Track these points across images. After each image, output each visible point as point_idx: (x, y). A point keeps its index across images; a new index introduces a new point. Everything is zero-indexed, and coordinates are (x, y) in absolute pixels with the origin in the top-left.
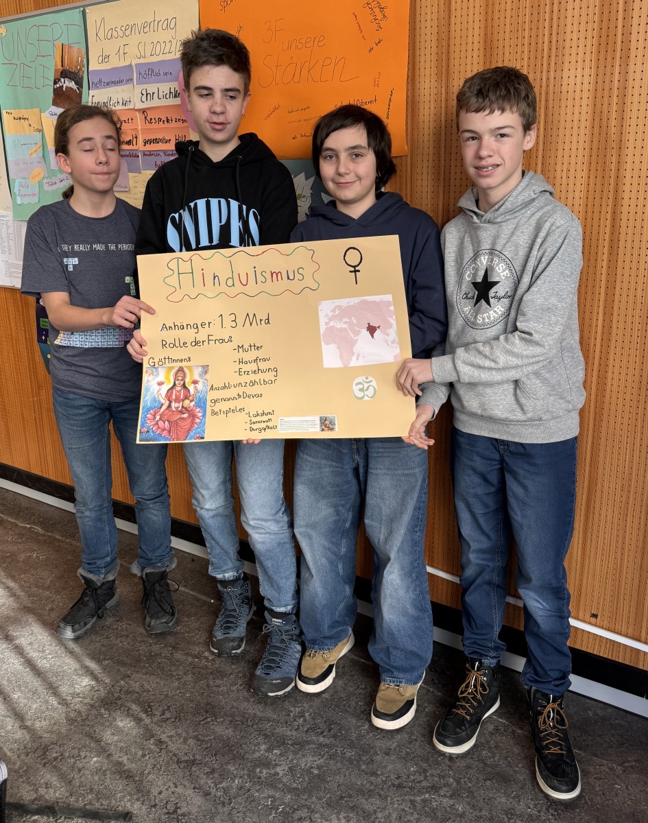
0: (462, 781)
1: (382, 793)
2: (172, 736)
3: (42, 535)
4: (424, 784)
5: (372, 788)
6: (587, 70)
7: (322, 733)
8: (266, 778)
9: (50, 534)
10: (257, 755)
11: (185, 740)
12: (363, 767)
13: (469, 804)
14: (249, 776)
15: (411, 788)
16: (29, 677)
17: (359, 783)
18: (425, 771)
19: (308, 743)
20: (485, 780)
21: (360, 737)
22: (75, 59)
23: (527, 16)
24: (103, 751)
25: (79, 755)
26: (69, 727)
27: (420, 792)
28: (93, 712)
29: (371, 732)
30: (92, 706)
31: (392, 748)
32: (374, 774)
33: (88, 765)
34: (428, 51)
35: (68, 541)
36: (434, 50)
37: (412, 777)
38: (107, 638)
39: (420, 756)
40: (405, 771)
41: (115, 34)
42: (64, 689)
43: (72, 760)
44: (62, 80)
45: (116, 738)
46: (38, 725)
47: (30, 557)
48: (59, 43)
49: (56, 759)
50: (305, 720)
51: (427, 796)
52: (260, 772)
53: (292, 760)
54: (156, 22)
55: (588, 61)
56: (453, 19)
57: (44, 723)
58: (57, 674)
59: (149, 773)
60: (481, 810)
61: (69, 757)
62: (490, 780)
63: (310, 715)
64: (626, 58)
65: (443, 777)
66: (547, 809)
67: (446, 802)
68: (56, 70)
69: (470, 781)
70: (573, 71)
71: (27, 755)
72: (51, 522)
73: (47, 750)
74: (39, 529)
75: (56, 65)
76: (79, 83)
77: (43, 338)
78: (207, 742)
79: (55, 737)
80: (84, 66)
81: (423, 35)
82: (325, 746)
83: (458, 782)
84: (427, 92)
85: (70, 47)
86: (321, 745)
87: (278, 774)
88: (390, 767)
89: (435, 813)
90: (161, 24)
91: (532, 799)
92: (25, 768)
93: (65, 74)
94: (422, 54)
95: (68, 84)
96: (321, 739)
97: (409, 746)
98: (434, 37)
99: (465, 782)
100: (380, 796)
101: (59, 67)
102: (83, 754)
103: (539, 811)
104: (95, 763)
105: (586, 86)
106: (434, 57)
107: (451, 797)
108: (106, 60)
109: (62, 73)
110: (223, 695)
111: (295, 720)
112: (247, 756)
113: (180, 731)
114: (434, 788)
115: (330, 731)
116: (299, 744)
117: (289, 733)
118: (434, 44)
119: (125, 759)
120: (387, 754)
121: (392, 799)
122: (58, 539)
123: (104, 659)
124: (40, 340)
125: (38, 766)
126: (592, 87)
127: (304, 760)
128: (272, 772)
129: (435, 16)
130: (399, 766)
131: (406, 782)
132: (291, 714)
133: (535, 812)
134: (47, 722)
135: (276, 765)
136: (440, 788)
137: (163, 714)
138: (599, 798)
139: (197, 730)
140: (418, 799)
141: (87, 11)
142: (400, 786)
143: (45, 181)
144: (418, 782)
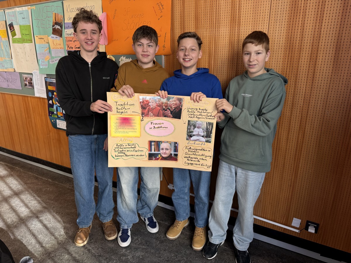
0: (188, 258)
2: (93, 248)
3: (51, 182)
5: (159, 261)
7: (144, 245)
8: (124, 260)
9: (54, 182)
10: (122, 252)
11: (98, 249)
12: (157, 255)
14: (119, 259)
15: (172, 261)
16: (44, 230)
17: (155, 260)
18: (177, 255)
19: (139, 248)
20: (196, 258)
21: (156, 245)
22: (60, 19)
23: (209, 10)
24: (69, 253)
25: (61, 255)
26: (58, 246)
28: (66, 241)
29: (160, 244)
30: (66, 239)
31: (166, 249)
32: (160, 257)
33: (64, 258)
35: (60, 184)
36: (179, 20)
38: (73, 216)
39: (175, 251)
40: (170, 256)
41: (73, 10)
42: (56, 234)
43: (59, 257)
44: (55, 26)
45: (74, 249)
46: (47, 245)
47: (47, 189)
48: (54, 13)
49: (53, 256)
50: (138, 241)
52: (123, 258)
53: (133, 254)
54: (87, 7)
55: (228, 25)
56: (185, 10)
57: (49, 245)
58: (54, 229)
59: (85, 260)
63: (140, 239)
64: (239, 24)
65: (182, 257)
70: (223, 28)
71: (43, 256)
72: (54, 178)
73: (50, 254)
74: (50, 180)
75: (53, 20)
76: (61, 27)
77: (51, 114)
78: (105, 249)
79: (53, 249)
80: (63, 21)
81: (176, 15)
82: (145, 249)
84: (177, 34)
85: (58, 14)
86: (143, 249)
88: (165, 255)
90: (89, 7)
92: (42, 260)
93: (56, 23)
94: (176, 21)
95: (57, 27)
96: (143, 247)
97: (172, 248)
98: (179, 16)
101: (54, 21)
102: (63, 255)
104: (67, 257)
105: (227, 34)
106: (179, 22)
112: (118, 253)
113: (96, 246)
115: (146, 244)
116: (136, 248)
117: (133, 245)
118: (179, 18)
119: (77, 256)
120: (165, 251)
122: (57, 184)
123: (71, 223)
124: (49, 115)
125: (47, 259)
126: (229, 34)
127: (137, 254)
128: (127, 258)
130: (168, 254)
131: (170, 259)
132: (134, 239)
134: (51, 245)
135: (128, 256)
137: (91, 241)
139: (102, 245)
141: (64, 2)
142: (168, 261)
143: (50, 60)
144: (174, 259)
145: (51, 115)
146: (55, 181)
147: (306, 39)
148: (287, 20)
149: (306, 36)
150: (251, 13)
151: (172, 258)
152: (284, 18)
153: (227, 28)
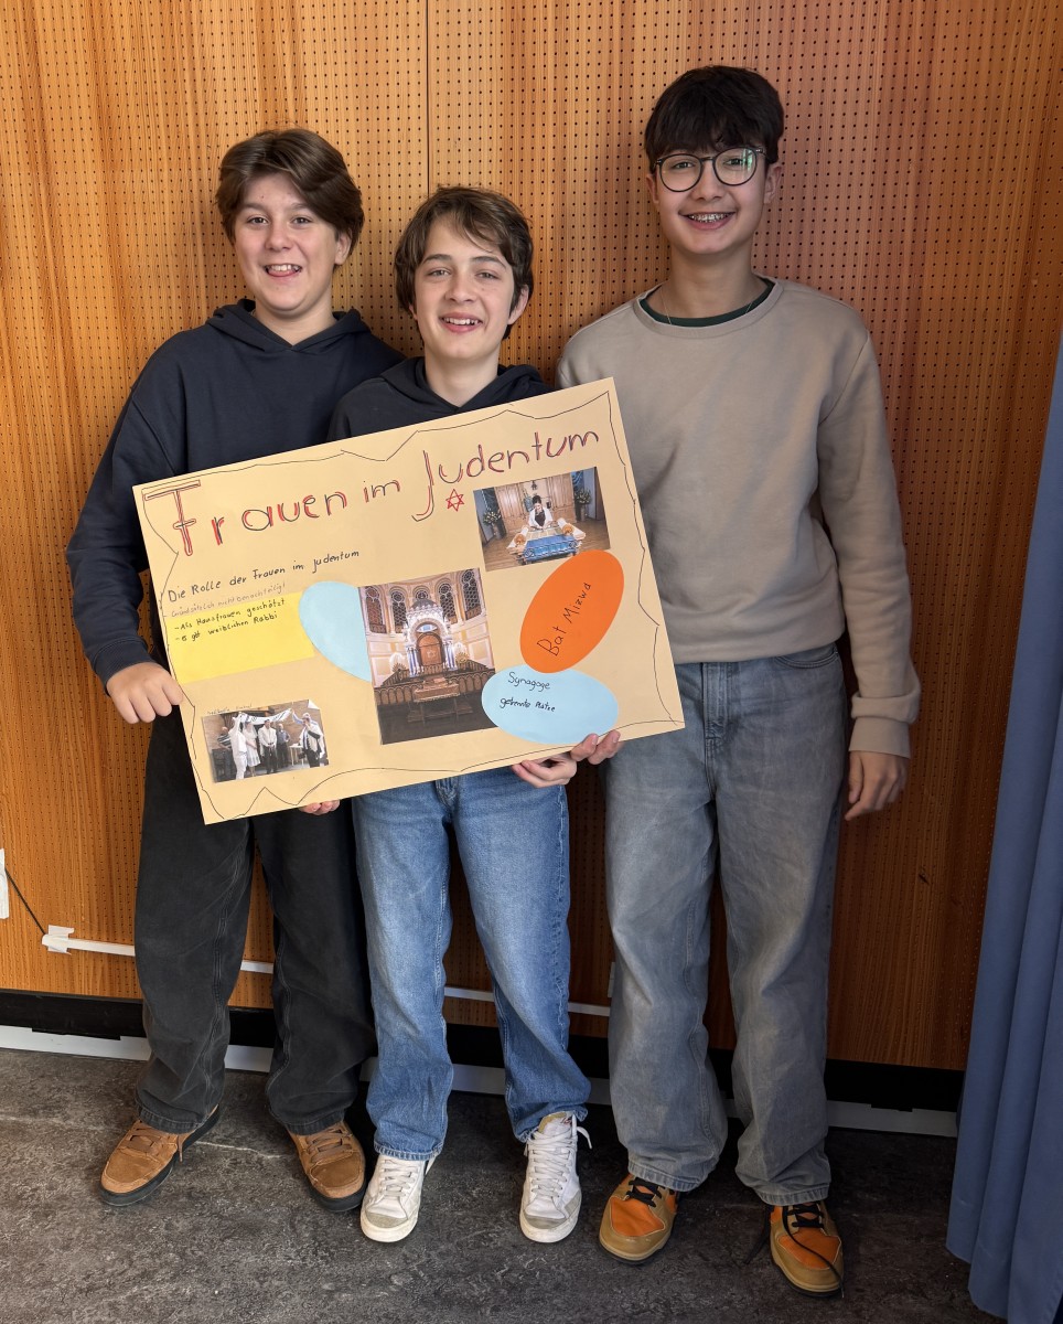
0: (188, 1252)
1: (63, 1307)
4: (130, 1273)
5: (45, 1305)
12: (28, 1279)
13: (200, 1281)
15: (109, 1286)
18: (130, 1255)
20: (223, 1240)
21: (19, 1234)
27: (124, 1288)
29: (38, 1222)
31: (74, 1236)
32: (47, 1283)
36: (20, 125)
39: (120, 1236)
40: (97, 1264)
51: (135, 1289)
56: (44, 78)
60: (219, 1284)
62: (228, 1237)
65: (159, 1255)
66: (315, 1253)
67: (166, 1289)
69: (200, 1247)
83: (182, 1255)
89: (149, 1311)
91: (293, 1246)
97: (101, 1226)
98: (18, 105)
99: (193, 1252)
100: (59, 1313)
103: (303, 1259)
107: (173, 1279)
114: (146, 1275)
120: (66, 1248)
121: (79, 1312)
130: (86, 1260)
131: (100, 1280)
133: (298, 1262)
136: (155, 1271)
140: (122, 1298)
142: (90, 1289)
144: (120, 1274)
148: (496, 143)
151: (109, 1270)
152: (485, 133)
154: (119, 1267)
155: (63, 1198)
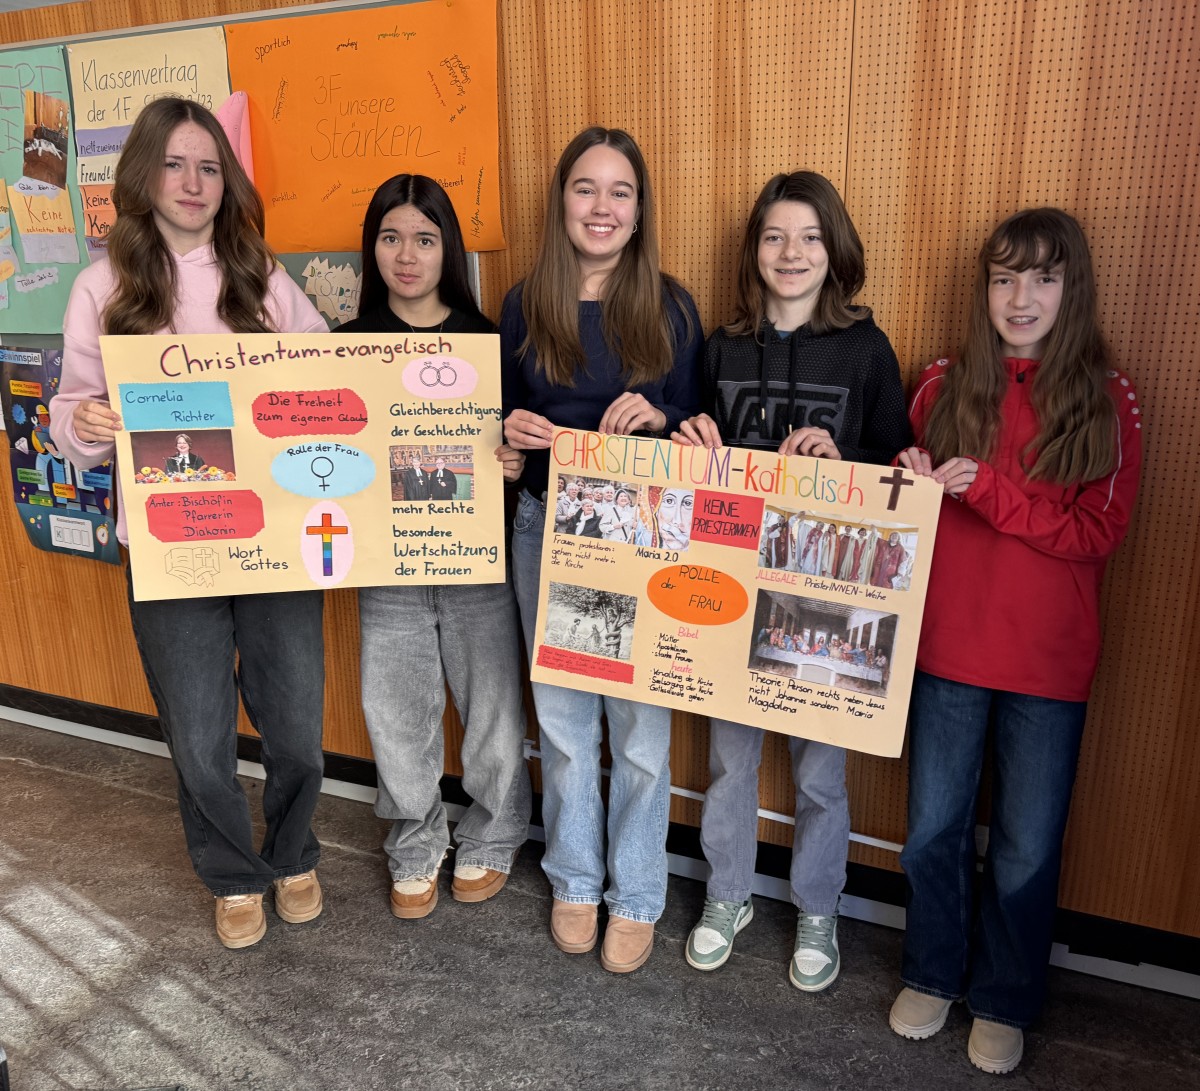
0: (602, 1001)
1: (506, 1025)
2: (236, 994)
3: (34, 769)
4: (557, 1009)
5: (494, 1021)
6: (705, 153)
7: (432, 969)
8: (361, 1027)
9: (46, 767)
10: (349, 1003)
11: (255, 997)
12: (483, 1000)
13: (609, 1025)
14: (339, 1027)
15: (541, 1016)
16: (30, 949)
17: (478, 1018)
18: (558, 995)
19: (414, 982)
20: (629, 997)
21: (480, 967)
22: (54, 113)
23: (635, 86)
24: (141, 1023)
25: (112, 1030)
26: (95, 999)
27: (553, 1019)
28: (125, 978)
29: (493, 960)
30: (125, 971)
31: (519, 975)
32: (496, 1006)
33: (125, 1040)
34: (522, 123)
35: (74, 773)
36: (530, 122)
37: (542, 1004)
38: (140, 888)
39: (552, 980)
40: (534, 998)
41: (111, 82)
42: (82, 960)
43: (103, 1037)
44: (37, 141)
45: (161, 1005)
46: (50, 1001)
47: (19, 798)
48: (29, 91)
49: (79, 1038)
50: (410, 957)
51: (560, 1022)
52: (355, 1021)
53: (394, 1003)
54: (168, 70)
55: (705, 142)
56: (549, 84)
57: (59, 999)
58: (71, 939)
59: (209, 1039)
60: (622, 1030)
61: (98, 1034)
62: (634, 996)
63: (416, 950)
64: (746, 139)
65: (580, 1000)
66: (700, 1019)
67: (583, 1026)
68: (27, 128)
69: (612, 999)
70: (690, 153)
71: (39, 1039)
72: (46, 752)
73: (67, 1029)
74: (29, 762)
75: (27, 121)
76: (62, 146)
77: (23, 495)
78: (283, 996)
79: (76, 1013)
80: (67, 124)
81: (515, 103)
82: (435, 983)
83: (597, 1002)
84: (524, 175)
85: (46, 97)
86: (430, 983)
87: (377, 1020)
88: (516, 996)
89: (569, 1040)
90: (175, 72)
91: (683, 1010)
92: (38, 1053)
93: (40, 133)
94: (516, 126)
95: (44, 147)
96: (431, 976)
97: (538, 971)
98: (529, 106)
99: (606, 1002)
100: (504, 1029)
101: (32, 123)
102: (117, 1028)
103: (690, 1022)
104: (134, 1036)
105: (705, 172)
106: (531, 130)
107: (589, 1019)
108: (100, 117)
109: (35, 132)
110: (303, 940)
111: (396, 958)
112: (336, 1005)
113: (246, 987)
114: (569, 1013)
115: (441, 965)
116: (403, 984)
117: (390, 974)
118: (529, 114)
119: (175, 1028)
120: (513, 982)
121: (518, 1031)
122: (59, 774)
123: (138, 915)
124: (18, 499)
125: (56, 1049)
126: (711, 173)
127: (409, 1001)
128: (369, 1018)
129: (528, 81)
130: (526, 994)
131: (535, 1010)
132: (392, 952)
133: (686, 1023)
134: (64, 997)
135: (374, 1011)
136: (576, 1011)
137: (223, 971)
138: (758, 999)
139: (269, 984)
140: (550, 1026)
141: (70, 50)
142: (527, 1015)
143: (17, 278)
144: (550, 1009)
145: (27, 497)
146: (48, 764)
147: (975, 188)
148: (907, 125)
149: (976, 179)
150: (787, 100)
152: (898, 116)
153: (705, 152)
154: (550, 1003)
155: (512, 945)
